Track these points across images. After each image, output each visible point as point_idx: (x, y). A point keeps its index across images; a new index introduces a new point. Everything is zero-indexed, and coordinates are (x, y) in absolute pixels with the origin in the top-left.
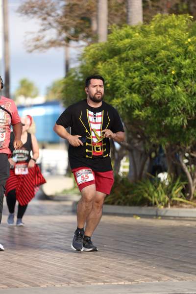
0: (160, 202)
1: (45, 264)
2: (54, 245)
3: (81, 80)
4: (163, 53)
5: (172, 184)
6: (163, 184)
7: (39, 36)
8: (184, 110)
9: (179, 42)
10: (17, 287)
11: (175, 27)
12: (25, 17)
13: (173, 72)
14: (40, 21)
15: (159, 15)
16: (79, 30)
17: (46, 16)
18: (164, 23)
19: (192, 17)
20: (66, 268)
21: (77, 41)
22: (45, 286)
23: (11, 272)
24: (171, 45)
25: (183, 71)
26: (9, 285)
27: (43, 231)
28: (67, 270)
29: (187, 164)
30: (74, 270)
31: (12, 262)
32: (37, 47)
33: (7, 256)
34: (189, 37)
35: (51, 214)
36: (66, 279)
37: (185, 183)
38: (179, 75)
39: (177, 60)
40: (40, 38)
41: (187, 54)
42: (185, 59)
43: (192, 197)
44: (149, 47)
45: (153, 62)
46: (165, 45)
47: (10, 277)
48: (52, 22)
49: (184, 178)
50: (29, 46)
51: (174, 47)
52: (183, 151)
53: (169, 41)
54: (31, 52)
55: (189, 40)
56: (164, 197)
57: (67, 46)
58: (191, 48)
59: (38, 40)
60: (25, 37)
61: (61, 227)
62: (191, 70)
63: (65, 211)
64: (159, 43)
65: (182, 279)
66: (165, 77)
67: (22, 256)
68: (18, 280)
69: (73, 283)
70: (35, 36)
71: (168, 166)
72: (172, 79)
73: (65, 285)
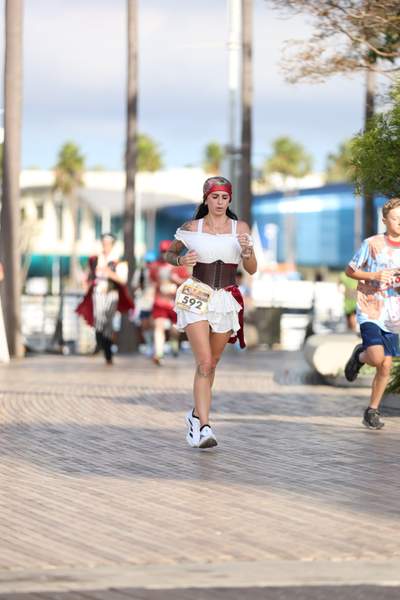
1: (313, 515)
2: (332, 477)
3: (394, 138)
7: (312, 49)
10: (252, 560)
12: (286, 9)
14: (314, 18)
16: (395, 36)
17: (328, 7)
20: (353, 524)
21: (391, 59)
22: (310, 559)
23: (241, 529)
26: (237, 556)
27: (311, 447)
28: (356, 528)
30: (369, 528)
31: (245, 508)
32: (305, 72)
33: (236, 495)
35: (328, 414)
36: (353, 547)
40: (313, 53)
47: (240, 538)
48: (339, 20)
50: (291, 70)
54: (293, 81)
57: (370, 70)
59: (309, 57)
60: (283, 50)
61: (346, 440)
63: (356, 407)
67: (265, 496)
68: (255, 545)
69: (367, 556)
70: (304, 48)
73: (350, 558)
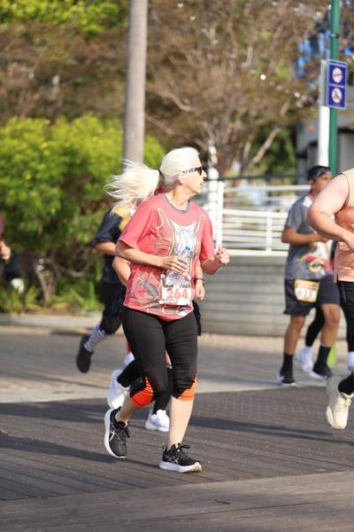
0: (14, 310)
4: (18, 157)
5: (26, 290)
6: (17, 291)
8: (40, 216)
9: (34, 147)
11: (29, 131)
13: (28, 177)
15: (14, 120)
18: (19, 127)
19: (48, 122)
24: (27, 149)
25: (38, 176)
29: (41, 271)
34: (45, 141)
37: (39, 289)
38: (34, 179)
39: (33, 164)
41: (42, 159)
42: (40, 163)
43: (45, 305)
44: (4, 150)
45: (8, 166)
46: (19, 148)
49: (38, 285)
51: (29, 152)
52: (37, 257)
53: (25, 145)
55: (45, 145)
56: (17, 304)
58: (47, 153)
62: (46, 176)
64: (14, 147)
65: (29, 388)
66: (20, 182)
71: (23, 272)
72: (27, 184)
